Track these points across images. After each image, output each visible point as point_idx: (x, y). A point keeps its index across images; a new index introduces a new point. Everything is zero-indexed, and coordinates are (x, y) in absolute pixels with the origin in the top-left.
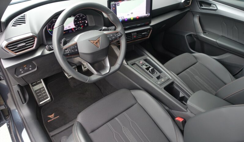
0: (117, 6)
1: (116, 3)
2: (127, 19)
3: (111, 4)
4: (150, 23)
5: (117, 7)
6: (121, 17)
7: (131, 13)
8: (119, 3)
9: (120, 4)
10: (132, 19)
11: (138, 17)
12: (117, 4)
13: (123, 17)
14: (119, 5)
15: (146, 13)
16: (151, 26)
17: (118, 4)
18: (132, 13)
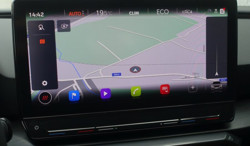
0: (60, 30)
1: (55, 19)
2: (108, 90)
3: (28, 20)
4: (230, 118)
5: (59, 37)
6: (80, 82)
7: (132, 70)
8: (68, 22)
9: (72, 24)
10: (136, 92)
11: (164, 88)
12: (60, 23)
13: (89, 81)
14: (68, 29)
15: (210, 75)
16: (236, 133)
17: (64, 26)
18: (135, 69)
